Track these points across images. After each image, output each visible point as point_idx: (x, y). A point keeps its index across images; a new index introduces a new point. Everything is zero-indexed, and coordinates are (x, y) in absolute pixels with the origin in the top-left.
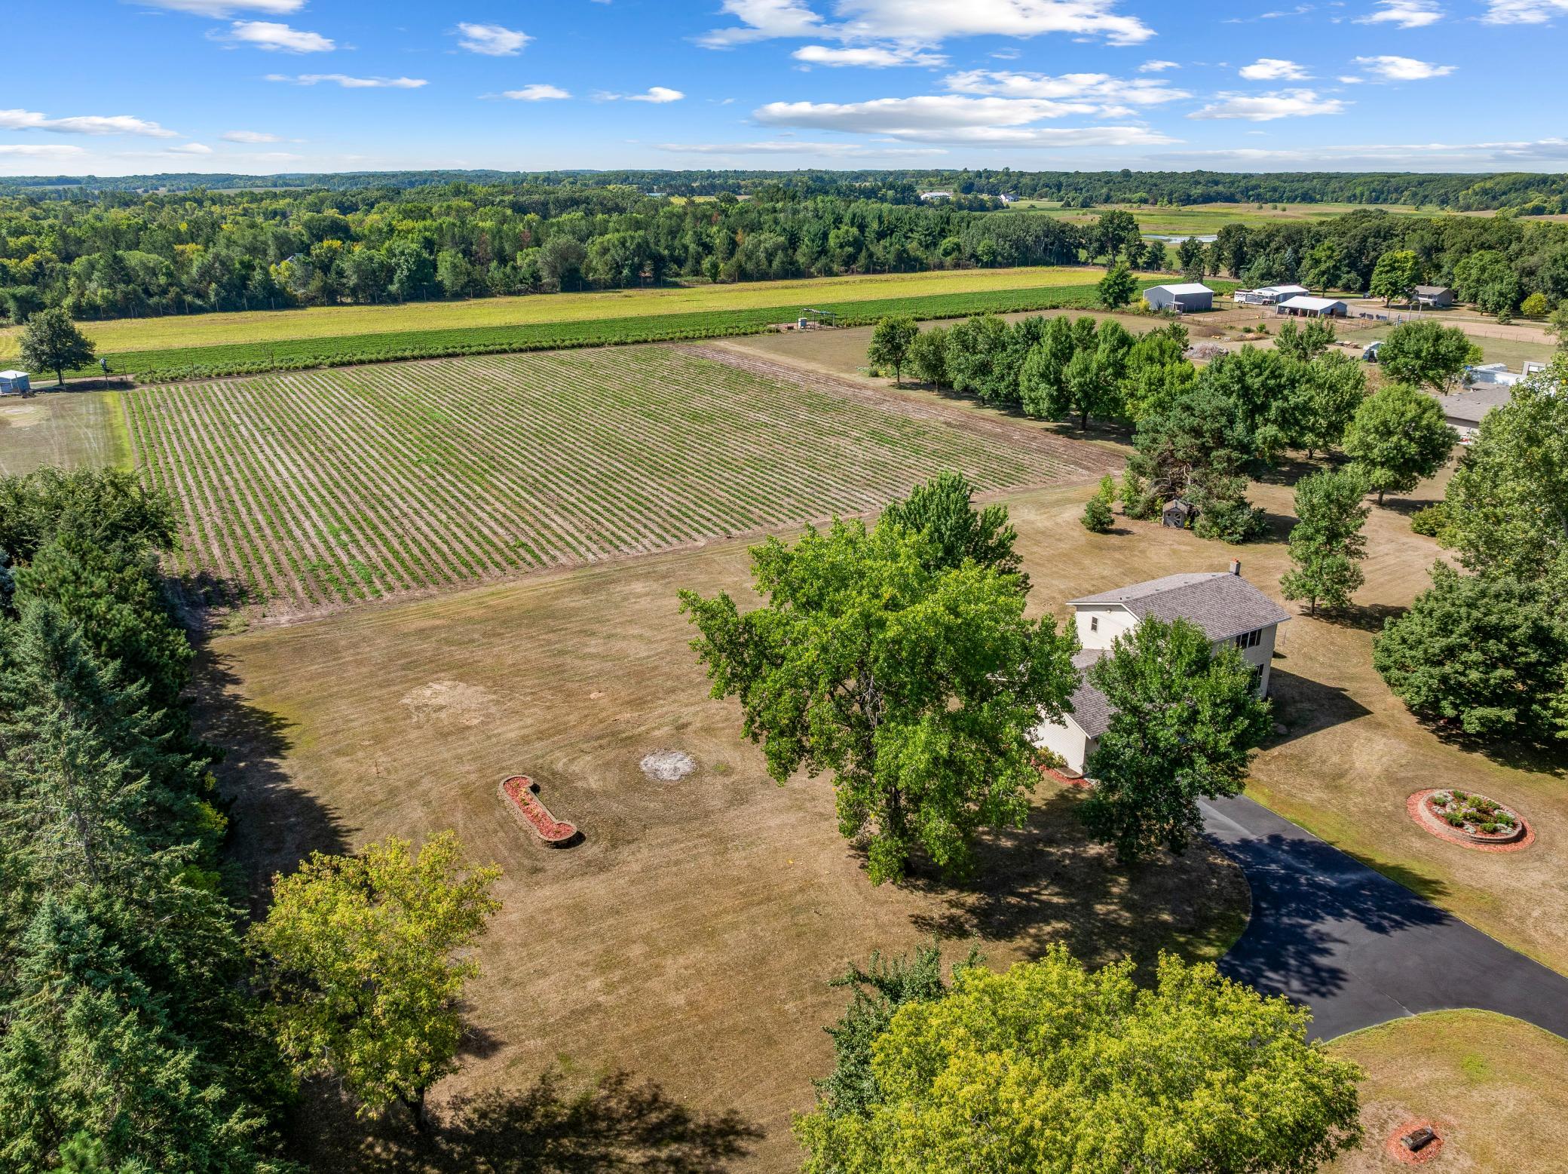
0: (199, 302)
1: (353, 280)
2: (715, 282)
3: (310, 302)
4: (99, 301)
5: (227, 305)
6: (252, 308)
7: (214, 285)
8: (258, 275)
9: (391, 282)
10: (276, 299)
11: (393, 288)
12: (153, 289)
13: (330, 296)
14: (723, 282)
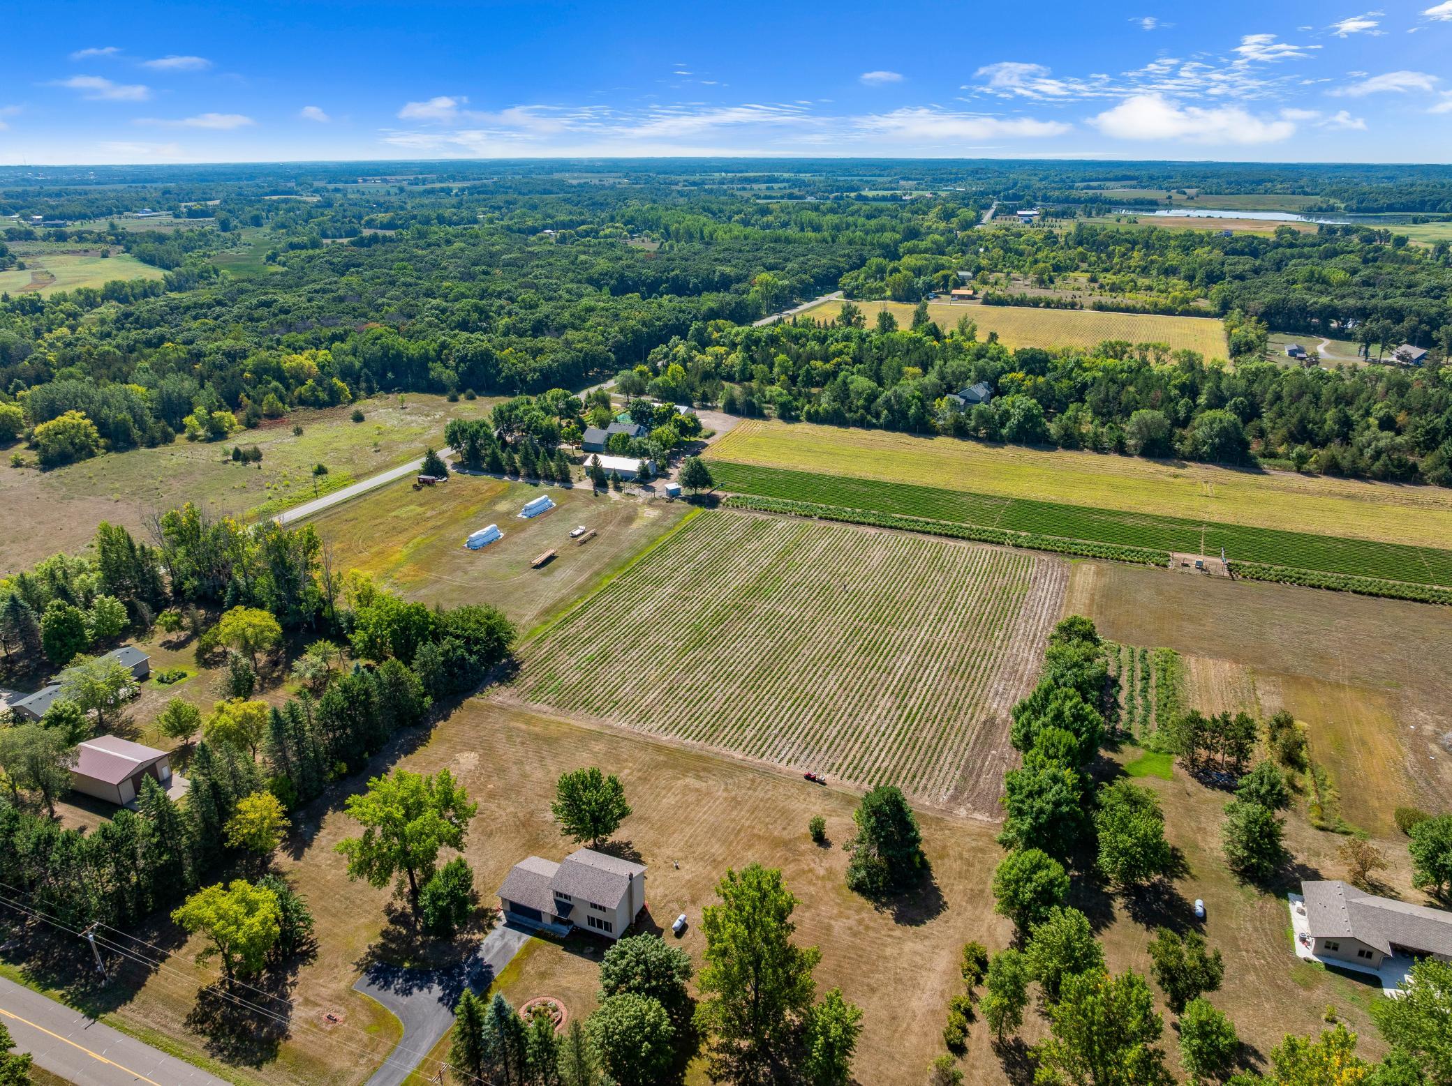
0: (874, 421)
1: (973, 423)
2: (1299, 471)
3: (945, 432)
4: (821, 410)
5: (890, 426)
6: (903, 430)
7: (885, 412)
8: (912, 411)
9: (1003, 425)
10: (922, 427)
11: (1004, 431)
12: (854, 408)
13: (960, 431)
14: (1308, 474)
